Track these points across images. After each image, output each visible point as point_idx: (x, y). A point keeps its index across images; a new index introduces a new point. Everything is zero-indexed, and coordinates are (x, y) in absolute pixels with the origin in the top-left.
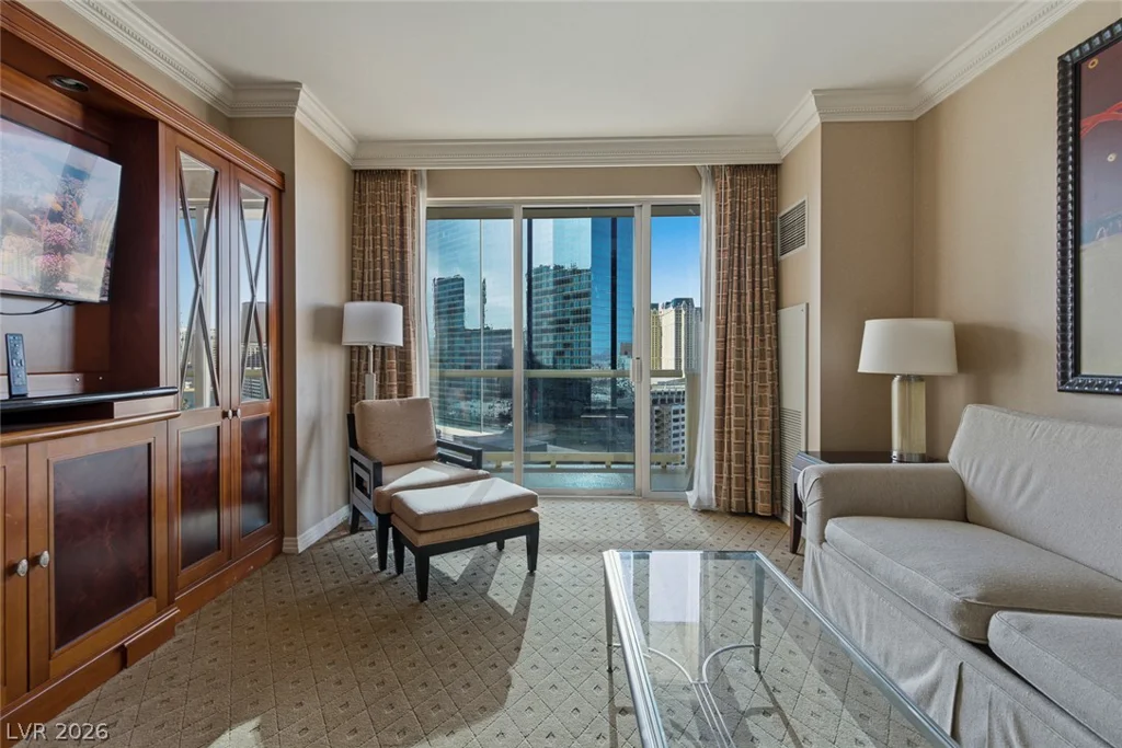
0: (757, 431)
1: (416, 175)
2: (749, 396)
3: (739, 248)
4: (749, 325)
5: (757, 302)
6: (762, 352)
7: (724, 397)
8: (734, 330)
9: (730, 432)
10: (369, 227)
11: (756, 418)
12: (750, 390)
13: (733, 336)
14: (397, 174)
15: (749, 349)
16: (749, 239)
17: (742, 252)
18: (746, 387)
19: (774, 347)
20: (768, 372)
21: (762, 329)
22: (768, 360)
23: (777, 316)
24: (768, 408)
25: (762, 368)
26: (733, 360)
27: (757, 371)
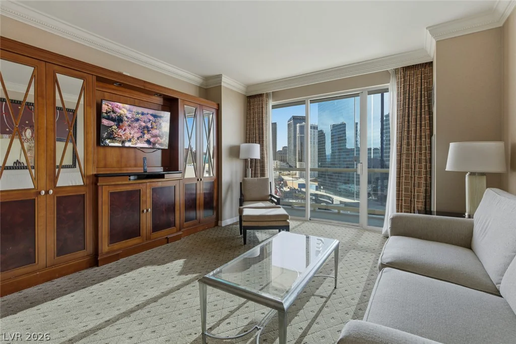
0: (416, 200)
1: (267, 95)
2: (413, 182)
3: (409, 108)
4: (413, 146)
5: (418, 134)
6: (420, 160)
7: (400, 182)
8: (405, 149)
9: (402, 200)
11: (416, 194)
12: (413, 179)
13: (404, 151)
14: (261, 95)
15: (413, 158)
16: (414, 103)
17: (410, 109)
18: (411, 177)
19: (428, 157)
20: (423, 170)
21: (421, 149)
22: (423, 164)
23: (430, 141)
24: (423, 189)
25: (420, 168)
26: (404, 164)
27: (417, 169)
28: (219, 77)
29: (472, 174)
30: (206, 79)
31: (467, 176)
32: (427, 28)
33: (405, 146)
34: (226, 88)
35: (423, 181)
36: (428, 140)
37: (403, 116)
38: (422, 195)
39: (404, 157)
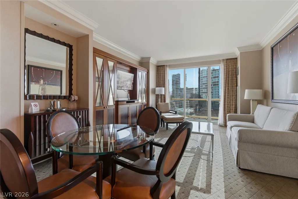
0: (231, 111)
1: (166, 65)
2: (230, 104)
3: (228, 75)
4: (230, 90)
5: (232, 85)
7: (225, 104)
8: (227, 91)
9: (226, 111)
10: (159, 75)
11: (231, 108)
12: (230, 103)
14: (164, 66)
15: (230, 95)
16: (230, 73)
18: (229, 102)
19: (236, 94)
20: (234, 99)
21: (233, 91)
22: (234, 97)
23: (237, 88)
24: (234, 106)
25: (233, 98)
26: (227, 97)
27: (232, 99)
28: (149, 58)
29: (253, 100)
30: (142, 58)
31: (251, 101)
32: (237, 48)
33: (227, 90)
34: (151, 63)
35: (234, 103)
36: (236, 88)
37: (226, 78)
38: (234, 109)
39: (227, 94)
